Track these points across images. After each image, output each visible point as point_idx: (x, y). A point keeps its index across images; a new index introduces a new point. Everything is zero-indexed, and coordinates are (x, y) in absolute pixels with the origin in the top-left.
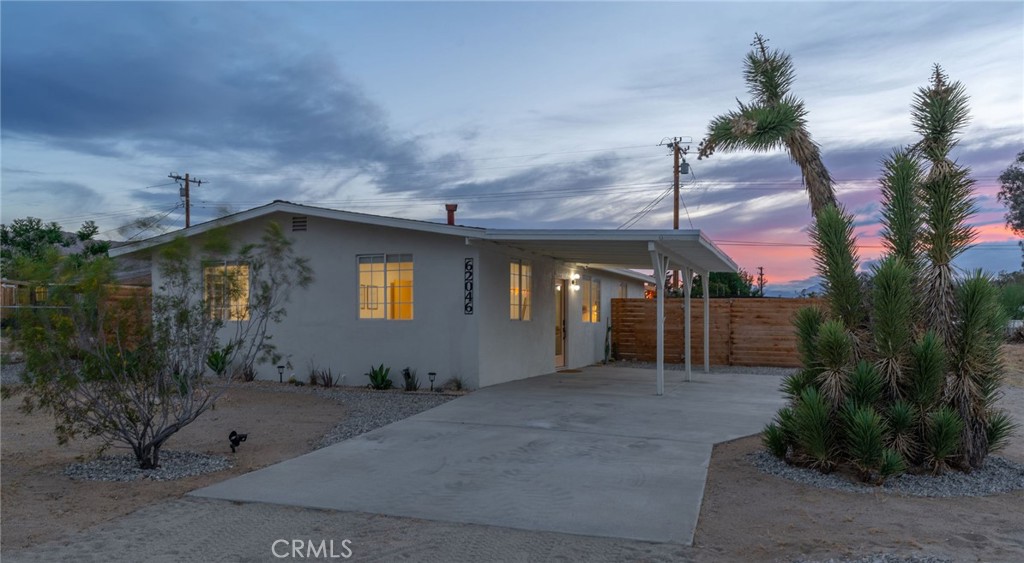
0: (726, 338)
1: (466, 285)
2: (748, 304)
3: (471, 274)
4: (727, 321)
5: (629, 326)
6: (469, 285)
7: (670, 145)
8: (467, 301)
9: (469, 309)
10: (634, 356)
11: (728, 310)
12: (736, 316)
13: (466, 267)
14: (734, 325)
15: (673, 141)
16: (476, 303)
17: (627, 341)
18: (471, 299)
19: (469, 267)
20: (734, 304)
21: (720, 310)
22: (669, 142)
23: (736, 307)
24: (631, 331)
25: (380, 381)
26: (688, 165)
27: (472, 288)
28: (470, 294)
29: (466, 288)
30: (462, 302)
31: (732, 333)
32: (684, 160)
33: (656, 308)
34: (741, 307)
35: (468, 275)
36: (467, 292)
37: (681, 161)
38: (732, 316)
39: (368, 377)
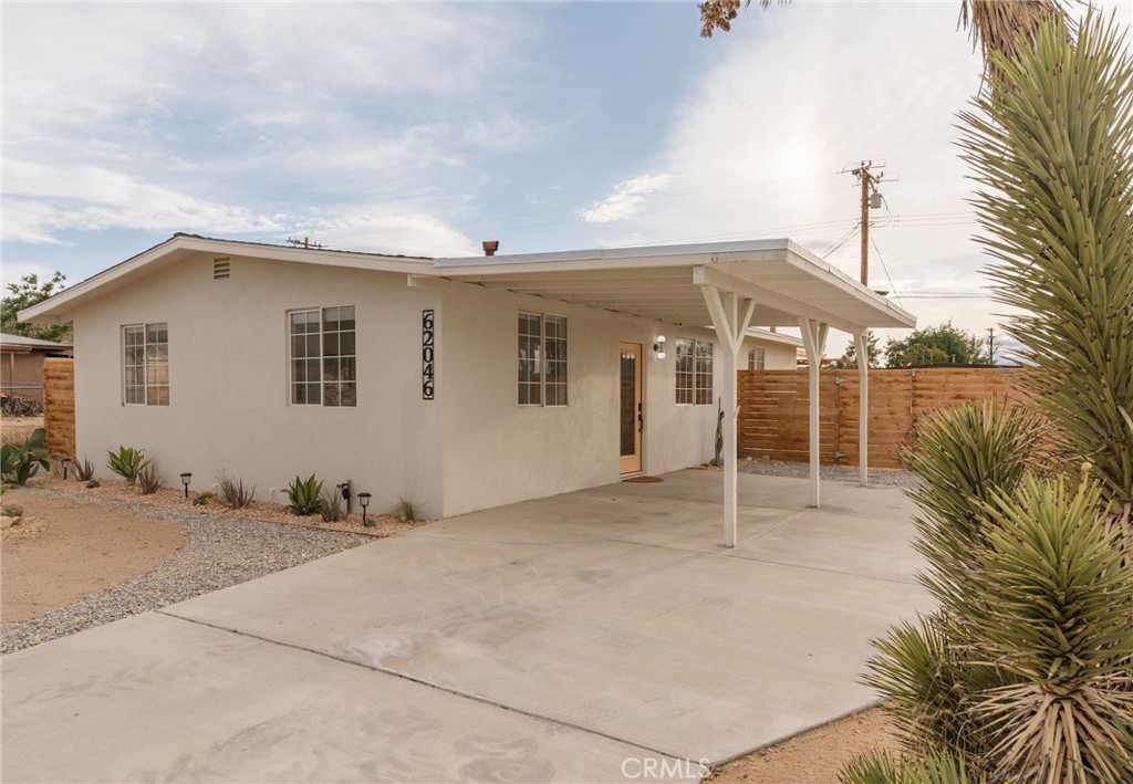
0: (905, 427)
1: (424, 352)
2: (943, 378)
3: (431, 335)
4: (909, 403)
5: (758, 410)
6: (428, 353)
7: (856, 172)
8: (426, 377)
9: (428, 391)
10: (767, 453)
11: (910, 387)
12: (921, 396)
13: (424, 325)
14: (919, 410)
15: (860, 167)
16: (438, 384)
17: (756, 431)
18: (431, 375)
19: (428, 325)
20: (919, 377)
21: (895, 387)
22: (855, 168)
23: (920, 382)
24: (762, 417)
25: (306, 501)
26: (880, 196)
27: (432, 358)
28: (429, 366)
29: (424, 358)
30: (419, 380)
31: (915, 421)
32: (875, 191)
33: (808, 383)
34: (931, 381)
35: (427, 335)
36: (426, 365)
37: (871, 193)
38: (915, 396)
39: (287, 495)
